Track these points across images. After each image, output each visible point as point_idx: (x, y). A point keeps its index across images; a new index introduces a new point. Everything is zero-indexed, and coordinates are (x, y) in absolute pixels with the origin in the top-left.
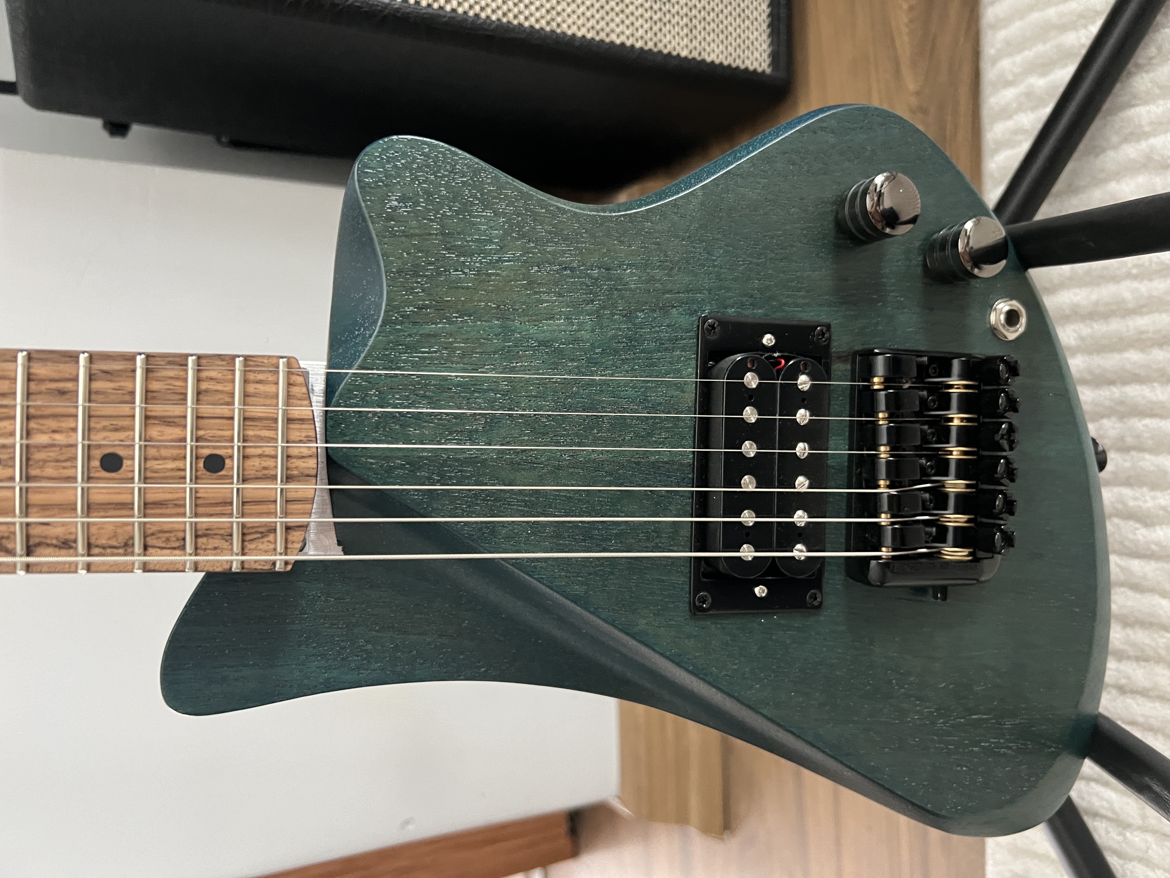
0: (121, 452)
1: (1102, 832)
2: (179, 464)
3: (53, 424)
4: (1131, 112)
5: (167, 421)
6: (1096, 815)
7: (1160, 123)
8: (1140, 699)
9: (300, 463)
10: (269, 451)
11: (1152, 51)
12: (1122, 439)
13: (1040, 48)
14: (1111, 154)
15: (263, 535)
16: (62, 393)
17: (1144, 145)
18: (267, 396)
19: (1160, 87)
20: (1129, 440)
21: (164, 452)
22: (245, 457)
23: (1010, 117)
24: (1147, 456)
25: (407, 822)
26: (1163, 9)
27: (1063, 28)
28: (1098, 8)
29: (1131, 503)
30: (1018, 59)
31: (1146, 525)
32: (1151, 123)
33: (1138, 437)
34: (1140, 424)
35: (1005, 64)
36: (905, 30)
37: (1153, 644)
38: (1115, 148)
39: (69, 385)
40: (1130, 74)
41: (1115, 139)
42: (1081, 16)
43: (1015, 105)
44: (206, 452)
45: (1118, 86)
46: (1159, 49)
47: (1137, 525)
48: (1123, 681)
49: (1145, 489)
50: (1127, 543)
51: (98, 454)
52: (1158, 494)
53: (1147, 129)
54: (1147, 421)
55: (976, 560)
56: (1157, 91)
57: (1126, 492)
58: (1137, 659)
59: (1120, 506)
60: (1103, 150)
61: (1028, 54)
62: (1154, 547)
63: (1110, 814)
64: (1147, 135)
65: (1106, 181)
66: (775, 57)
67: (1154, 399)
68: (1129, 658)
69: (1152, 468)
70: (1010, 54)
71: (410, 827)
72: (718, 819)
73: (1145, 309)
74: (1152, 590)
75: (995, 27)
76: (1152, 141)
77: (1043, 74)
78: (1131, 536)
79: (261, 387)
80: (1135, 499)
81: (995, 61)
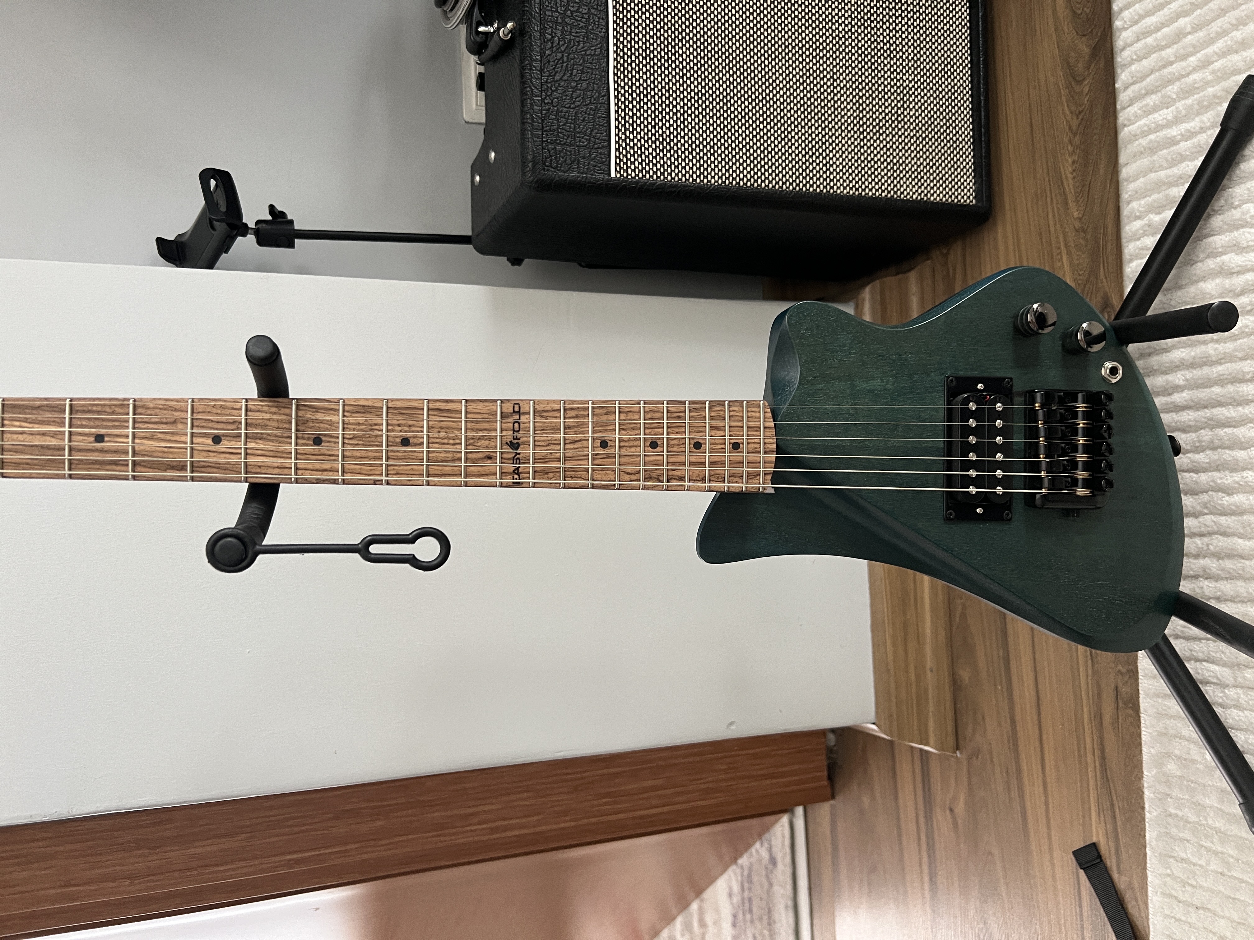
0: (701, 441)
1: (1211, 692)
2: (723, 446)
3: (677, 430)
4: (1210, 239)
5: (717, 428)
6: (1208, 683)
7: (1228, 247)
8: (1229, 604)
9: (769, 446)
10: (757, 441)
11: (1222, 202)
12: (1212, 442)
13: (1155, 196)
14: (1200, 264)
15: (755, 476)
16: (679, 417)
17: (1218, 259)
18: (756, 417)
19: (1227, 225)
20: (1217, 442)
21: (717, 441)
22: (748, 443)
23: (1139, 239)
24: (1227, 451)
25: (731, 724)
26: (1227, 177)
27: (1170, 185)
28: (1190, 173)
29: (1219, 482)
30: (1143, 202)
31: (1229, 494)
32: (1222, 246)
33: (1221, 439)
34: (1222, 432)
35: (1134, 205)
36: (1070, 176)
37: (1234, 567)
38: (1202, 261)
39: (682, 414)
40: (1209, 216)
41: (1202, 256)
42: (1180, 178)
43: (1141, 232)
44: (733, 441)
45: (1202, 222)
46: (1226, 201)
47: (1223, 495)
48: (1219, 593)
49: (1227, 472)
50: (1218, 507)
51: (693, 442)
52: (1235, 474)
53: (1220, 250)
54: (1226, 430)
55: (1094, 495)
56: (1226, 227)
57: (1216, 474)
58: (1227, 579)
59: (1211, 484)
60: (1196, 262)
61: (1149, 199)
62: (1233, 507)
63: (1215, 680)
64: (1222, 254)
65: (1197, 281)
66: (978, 193)
67: (1229, 415)
68: (1222, 579)
69: (1230, 459)
70: (1138, 199)
71: (733, 727)
72: (951, 740)
73: (1223, 361)
74: (1234, 535)
75: (1129, 180)
76: (1224, 257)
77: (1159, 213)
78: (1219, 502)
79: (753, 414)
80: (1221, 478)
81: (1129, 203)
